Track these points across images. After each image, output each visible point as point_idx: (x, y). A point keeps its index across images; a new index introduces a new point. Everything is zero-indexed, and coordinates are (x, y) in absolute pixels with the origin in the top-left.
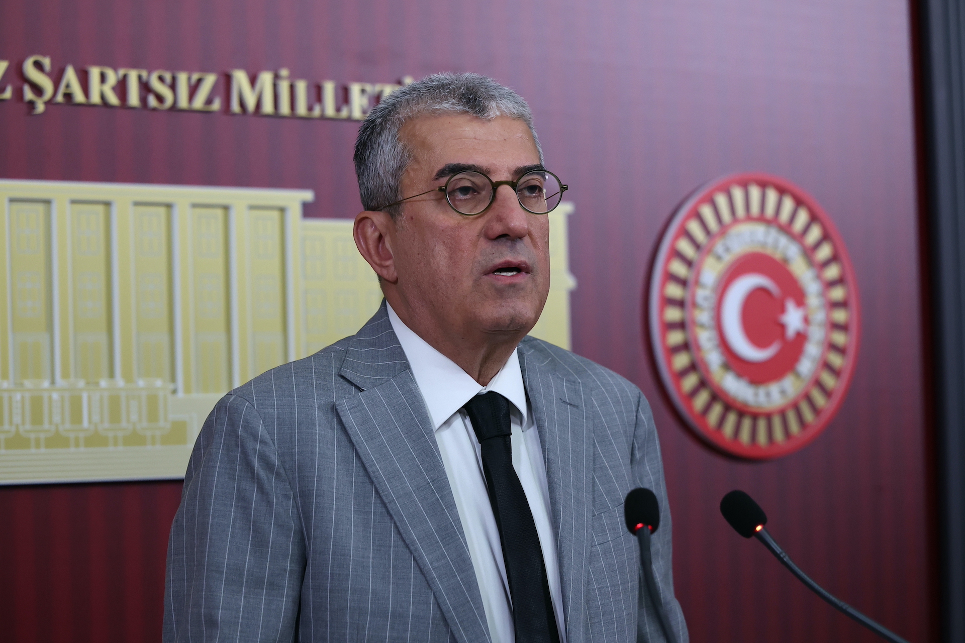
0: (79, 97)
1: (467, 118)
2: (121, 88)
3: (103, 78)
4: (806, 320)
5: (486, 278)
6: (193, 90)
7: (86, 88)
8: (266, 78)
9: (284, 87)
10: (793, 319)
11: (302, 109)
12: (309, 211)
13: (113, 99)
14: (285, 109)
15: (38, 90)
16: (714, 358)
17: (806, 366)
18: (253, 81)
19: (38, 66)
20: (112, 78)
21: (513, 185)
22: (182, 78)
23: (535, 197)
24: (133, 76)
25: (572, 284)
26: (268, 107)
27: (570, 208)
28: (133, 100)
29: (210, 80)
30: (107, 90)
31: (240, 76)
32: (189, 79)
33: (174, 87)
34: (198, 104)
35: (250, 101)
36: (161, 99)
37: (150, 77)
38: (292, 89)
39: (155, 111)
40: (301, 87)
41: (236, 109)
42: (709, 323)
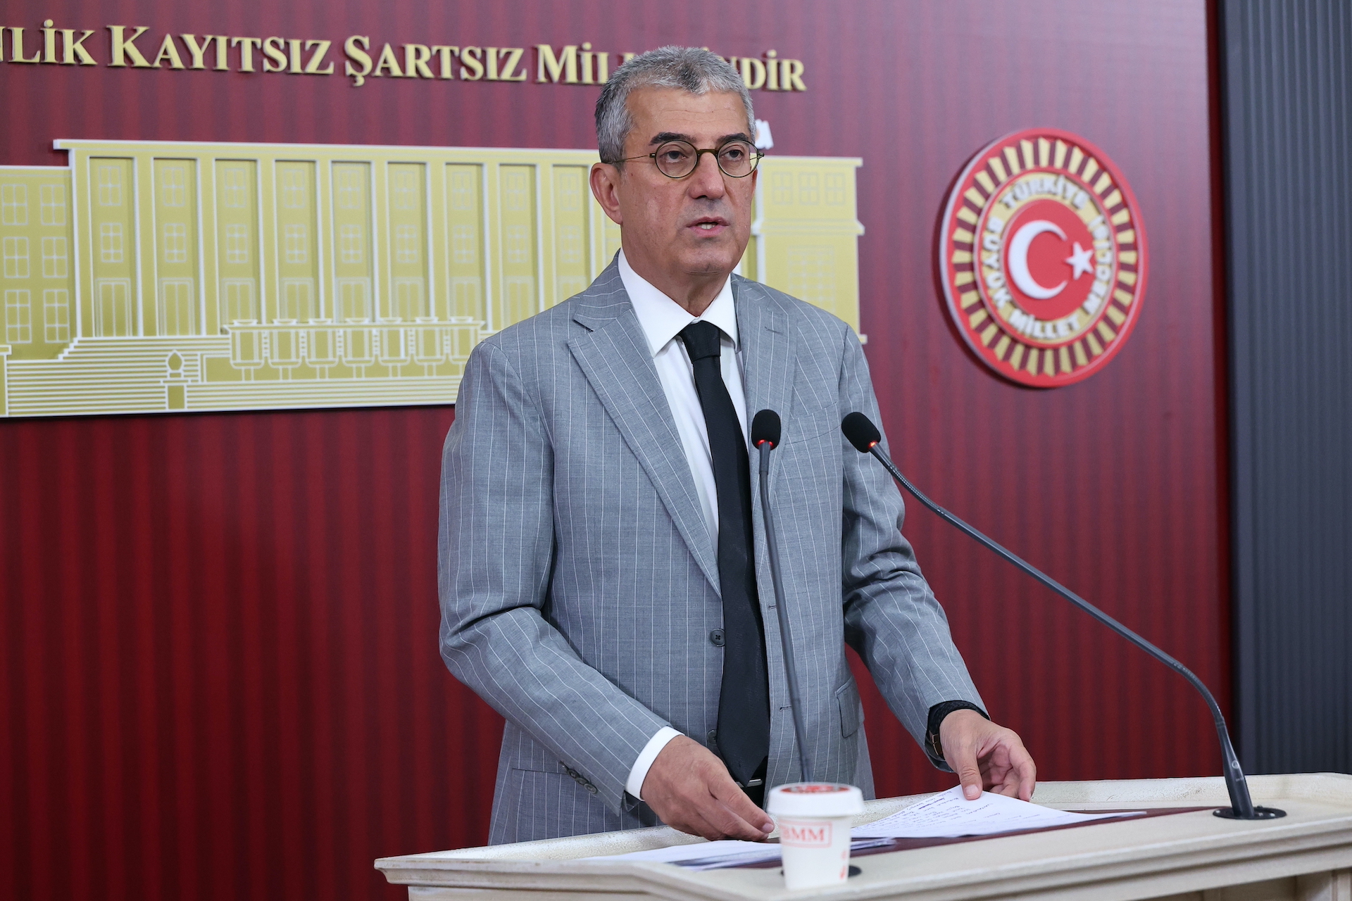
0: (396, 71)
1: (682, 92)
2: (435, 63)
3: (418, 54)
4: (1093, 261)
5: (688, 229)
6: (501, 64)
7: (402, 64)
8: (570, 52)
9: (587, 59)
10: (1080, 260)
13: (427, 73)
14: (588, 78)
15: (358, 65)
16: (1001, 297)
17: (1093, 303)
18: (558, 55)
19: (358, 44)
20: (426, 53)
21: (715, 152)
22: (492, 53)
23: (736, 161)
24: (446, 52)
25: (860, 229)
26: (572, 77)
27: (858, 162)
28: (446, 73)
29: (517, 53)
30: (421, 64)
31: (545, 50)
32: (497, 53)
33: (484, 61)
34: (506, 75)
35: (556, 72)
36: (472, 71)
37: (461, 52)
38: (594, 60)
39: (467, 83)
40: (603, 58)
41: (543, 79)
42: (996, 265)
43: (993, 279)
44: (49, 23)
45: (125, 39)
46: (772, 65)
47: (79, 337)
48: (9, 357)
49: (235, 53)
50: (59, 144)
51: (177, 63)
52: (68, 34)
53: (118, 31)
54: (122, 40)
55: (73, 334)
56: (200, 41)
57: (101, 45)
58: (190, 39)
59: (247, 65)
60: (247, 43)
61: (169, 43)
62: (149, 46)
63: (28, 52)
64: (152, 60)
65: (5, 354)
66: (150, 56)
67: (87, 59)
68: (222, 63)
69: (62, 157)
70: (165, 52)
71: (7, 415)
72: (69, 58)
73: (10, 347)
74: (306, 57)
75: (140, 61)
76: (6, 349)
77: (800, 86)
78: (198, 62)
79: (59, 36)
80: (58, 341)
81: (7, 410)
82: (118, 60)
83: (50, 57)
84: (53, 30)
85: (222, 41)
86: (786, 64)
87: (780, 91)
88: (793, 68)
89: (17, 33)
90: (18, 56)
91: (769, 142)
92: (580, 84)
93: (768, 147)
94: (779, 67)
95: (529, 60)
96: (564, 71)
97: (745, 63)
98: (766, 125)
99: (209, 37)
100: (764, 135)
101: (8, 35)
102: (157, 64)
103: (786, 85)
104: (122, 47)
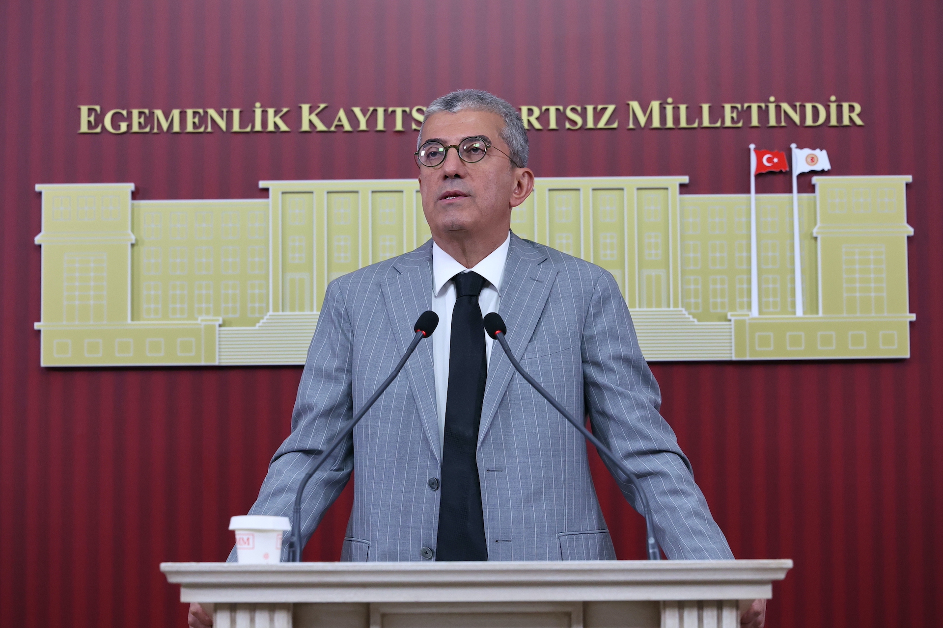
2: (544, 117)
3: (530, 112)
5: (440, 201)
6: (598, 115)
8: (655, 105)
9: (669, 109)
11: (683, 124)
12: (684, 189)
13: (537, 125)
14: (670, 124)
20: (537, 112)
21: (457, 147)
22: (590, 109)
23: (478, 154)
24: (552, 109)
25: (911, 231)
26: (656, 123)
27: (909, 178)
28: (553, 125)
29: (611, 108)
30: (533, 119)
31: (635, 105)
32: (595, 109)
33: (583, 115)
34: (601, 124)
35: (642, 120)
36: (574, 123)
37: (565, 109)
38: (676, 110)
39: (569, 132)
40: (683, 108)
41: (631, 126)
44: (258, 105)
45: (311, 113)
46: (833, 107)
47: (271, 313)
48: (220, 326)
49: (390, 117)
50: (262, 184)
51: (347, 127)
52: (271, 112)
53: (305, 108)
54: (308, 114)
55: (268, 311)
56: (364, 113)
57: (293, 118)
58: (357, 111)
59: (399, 127)
60: (399, 111)
61: (342, 114)
62: (326, 116)
63: (242, 125)
64: (329, 126)
65: (217, 324)
66: (327, 123)
67: (283, 127)
68: (380, 126)
69: (265, 193)
70: (340, 120)
71: (217, 364)
72: (271, 127)
73: (220, 319)
75: (321, 127)
76: (218, 321)
77: (859, 122)
78: (363, 126)
79: (264, 113)
80: (257, 315)
81: (217, 361)
82: (305, 127)
83: (258, 127)
84: (261, 109)
85: (381, 111)
86: (846, 106)
87: (840, 127)
88: (852, 109)
89: (236, 112)
90: (236, 127)
91: (827, 166)
92: (663, 129)
93: (826, 169)
94: (840, 108)
95: (622, 112)
96: (650, 119)
97: (809, 107)
98: (824, 152)
99: (371, 109)
100: (823, 161)
101: (230, 114)
102: (333, 129)
103: (846, 122)
104: (308, 118)
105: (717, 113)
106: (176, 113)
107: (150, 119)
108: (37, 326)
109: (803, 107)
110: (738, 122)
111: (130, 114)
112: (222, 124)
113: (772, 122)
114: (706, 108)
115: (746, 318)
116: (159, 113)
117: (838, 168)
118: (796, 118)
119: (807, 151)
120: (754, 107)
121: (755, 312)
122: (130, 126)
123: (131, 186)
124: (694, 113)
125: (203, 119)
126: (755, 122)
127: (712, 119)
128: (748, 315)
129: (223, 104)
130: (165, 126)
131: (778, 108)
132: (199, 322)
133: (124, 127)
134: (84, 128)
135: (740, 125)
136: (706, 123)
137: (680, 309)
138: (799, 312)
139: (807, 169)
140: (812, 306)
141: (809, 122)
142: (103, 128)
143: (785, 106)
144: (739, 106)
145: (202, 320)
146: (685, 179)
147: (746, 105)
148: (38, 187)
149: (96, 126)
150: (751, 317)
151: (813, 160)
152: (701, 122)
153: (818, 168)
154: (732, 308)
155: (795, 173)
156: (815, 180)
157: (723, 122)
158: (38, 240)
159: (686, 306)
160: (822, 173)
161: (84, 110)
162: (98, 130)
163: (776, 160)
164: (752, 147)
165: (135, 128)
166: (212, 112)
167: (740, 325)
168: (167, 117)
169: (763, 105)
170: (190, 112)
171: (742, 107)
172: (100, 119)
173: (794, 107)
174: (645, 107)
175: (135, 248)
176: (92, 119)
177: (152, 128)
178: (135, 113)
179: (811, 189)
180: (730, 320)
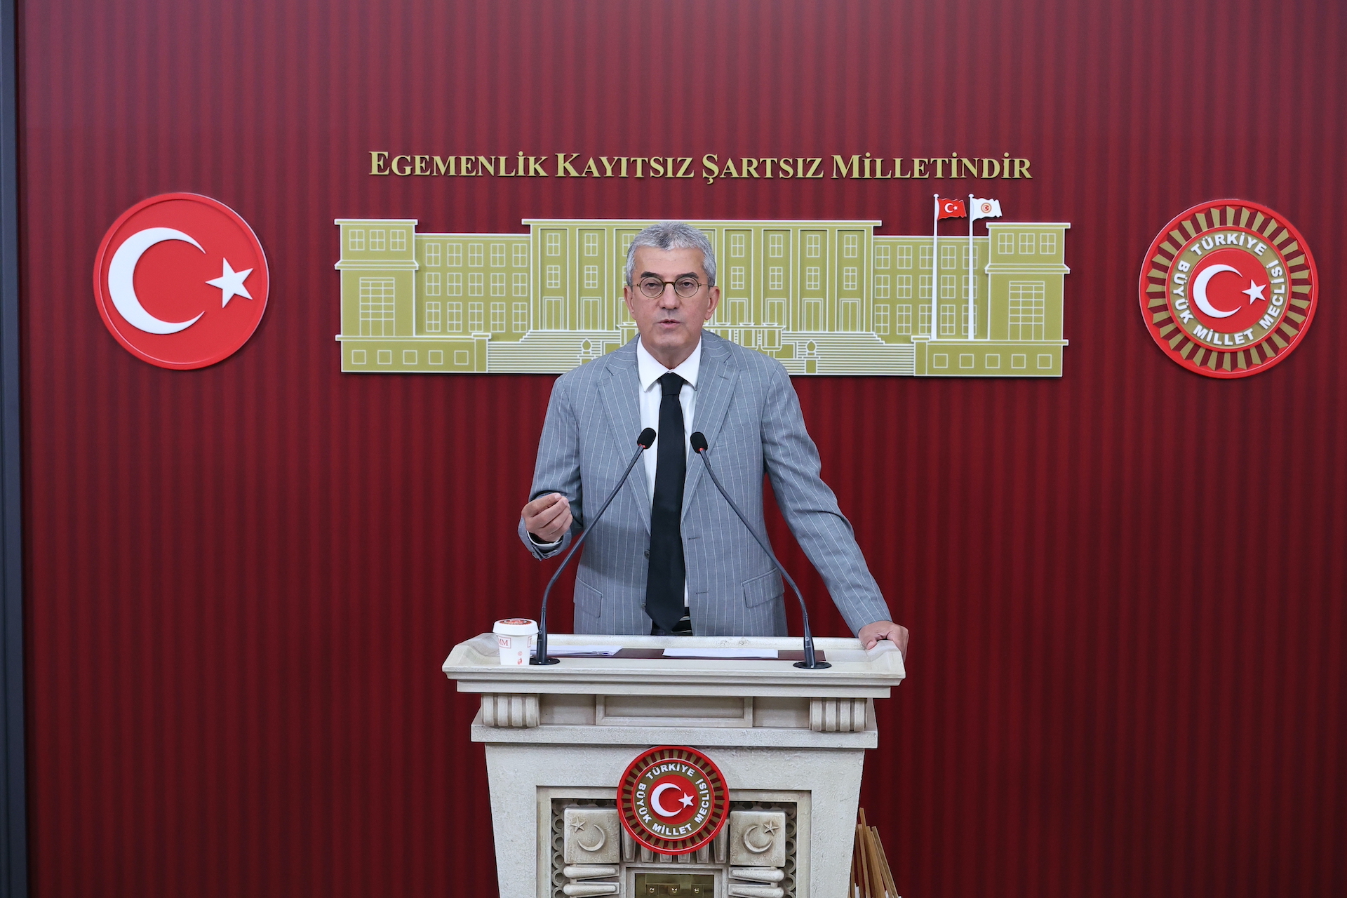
0: (735, 175)
1: (658, 249)
2: (761, 168)
3: (750, 164)
6: (807, 167)
7: (739, 171)
8: (855, 159)
9: (867, 162)
10: (1255, 292)
11: (879, 175)
12: (877, 231)
13: (755, 175)
14: (867, 175)
15: (710, 172)
16: (1185, 316)
17: (1266, 322)
19: (710, 159)
20: (755, 163)
21: (673, 284)
22: (800, 161)
23: (689, 288)
24: (769, 161)
25: (1067, 270)
26: (856, 175)
27: (1068, 225)
28: (769, 175)
29: (818, 161)
30: (752, 170)
31: (838, 158)
32: (804, 161)
33: (795, 167)
34: (809, 175)
35: (844, 171)
36: (786, 173)
37: (779, 161)
38: (873, 164)
39: (783, 180)
40: (879, 161)
41: (835, 176)
42: (1182, 294)
43: (1180, 304)
44: (521, 153)
45: (565, 161)
46: (1006, 162)
47: (531, 330)
48: (489, 340)
49: (632, 166)
50: (524, 221)
51: (596, 174)
52: (532, 159)
53: (561, 156)
54: (563, 162)
55: (529, 328)
56: (610, 161)
57: (551, 165)
58: (604, 160)
59: (639, 174)
60: (639, 161)
61: (591, 162)
62: (579, 164)
63: (508, 170)
64: (580, 173)
65: (487, 339)
66: (580, 171)
67: (542, 173)
68: (624, 173)
69: (526, 229)
70: (589, 168)
71: (487, 372)
72: (532, 173)
73: (490, 334)
74: (676, 167)
75: (573, 173)
76: (488, 336)
77: (1028, 175)
78: (609, 173)
79: (526, 161)
80: (520, 331)
81: (487, 369)
82: (561, 173)
83: (521, 173)
84: (523, 157)
85: (624, 160)
86: (1017, 161)
87: (1012, 179)
88: (1022, 164)
89: (503, 159)
90: (502, 173)
91: (999, 214)
92: (861, 179)
93: (998, 216)
94: (1012, 164)
95: (827, 165)
96: (850, 171)
97: (986, 161)
98: (997, 201)
99: (616, 158)
100: (995, 209)
101: (497, 161)
102: (584, 175)
103: (1017, 175)
104: (563, 166)
105: (907, 166)
106: (452, 159)
107: (430, 164)
108: (337, 337)
109: (981, 163)
110: (925, 174)
111: (413, 159)
112: (491, 169)
113: (954, 175)
114: (898, 161)
115: (926, 341)
116: (437, 159)
117: (1008, 215)
118: (975, 172)
119: (982, 201)
120: (939, 161)
121: (934, 337)
122: (413, 170)
123: (416, 222)
124: (888, 166)
125: (475, 165)
126: (939, 175)
127: (903, 172)
128: (928, 339)
129: (492, 152)
130: (443, 170)
131: (959, 162)
132: (472, 337)
133: (408, 170)
134: (375, 171)
135: (927, 176)
136: (898, 175)
137: (871, 332)
138: (971, 337)
139: (982, 216)
140: (981, 331)
141: (985, 175)
142: (391, 170)
143: (965, 161)
144: (926, 160)
145: (475, 335)
146: (879, 223)
147: (932, 160)
148: (337, 221)
149: (385, 170)
150: (930, 340)
151: (987, 208)
152: (893, 174)
153: (991, 215)
154: (915, 331)
155: (972, 219)
156: (988, 225)
157: (912, 174)
158: (337, 266)
159: (878, 330)
160: (995, 219)
161: (375, 155)
162: (387, 172)
163: (956, 208)
164: (936, 196)
165: (418, 172)
166: (482, 159)
167: (921, 347)
168: (444, 162)
169: (947, 160)
170: (463, 159)
171: (929, 161)
172: (388, 163)
173: (973, 162)
174: (847, 161)
175: (419, 273)
176: (381, 163)
177: (432, 172)
178: (418, 158)
179: (985, 232)
180: (913, 343)
